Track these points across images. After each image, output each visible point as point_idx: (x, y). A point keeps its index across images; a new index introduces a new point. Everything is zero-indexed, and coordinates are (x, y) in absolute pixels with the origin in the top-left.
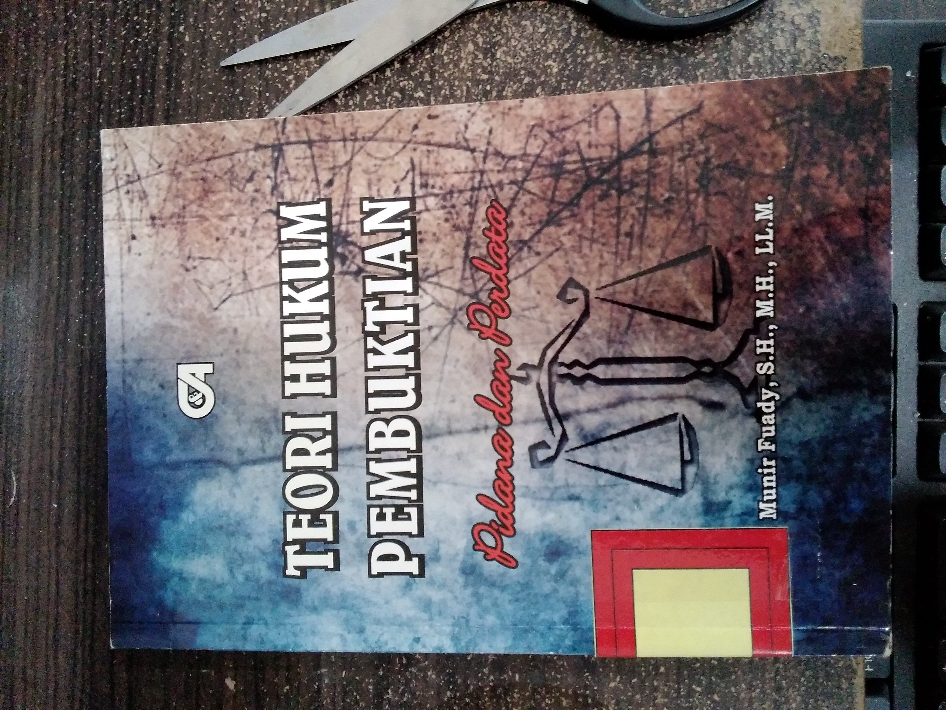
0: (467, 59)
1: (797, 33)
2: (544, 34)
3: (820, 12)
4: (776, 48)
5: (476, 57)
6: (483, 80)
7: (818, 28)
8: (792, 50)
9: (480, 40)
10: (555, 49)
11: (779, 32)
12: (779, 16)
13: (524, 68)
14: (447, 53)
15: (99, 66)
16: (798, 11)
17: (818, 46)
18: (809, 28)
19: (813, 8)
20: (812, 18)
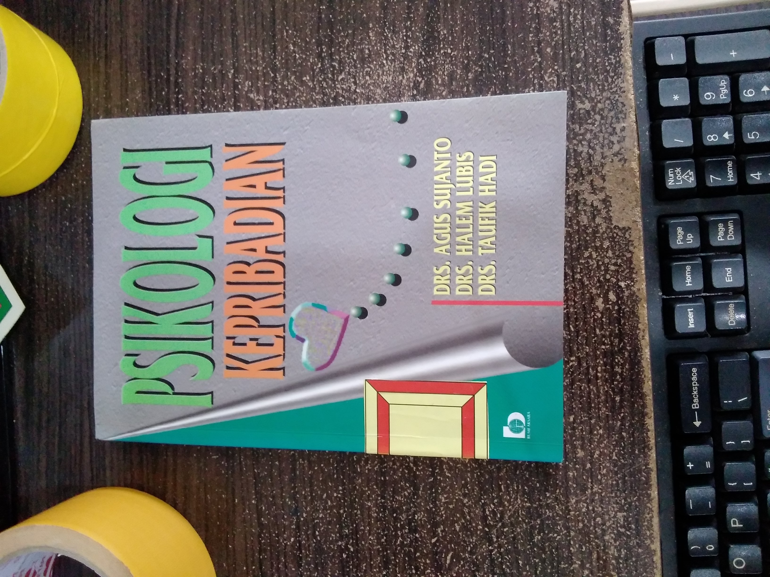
1: (595, 213)
3: (611, 198)
4: (581, 223)
7: (610, 208)
8: (593, 224)
11: (583, 213)
16: (596, 197)
17: (611, 220)
18: (604, 209)
19: (606, 194)
20: (606, 201)
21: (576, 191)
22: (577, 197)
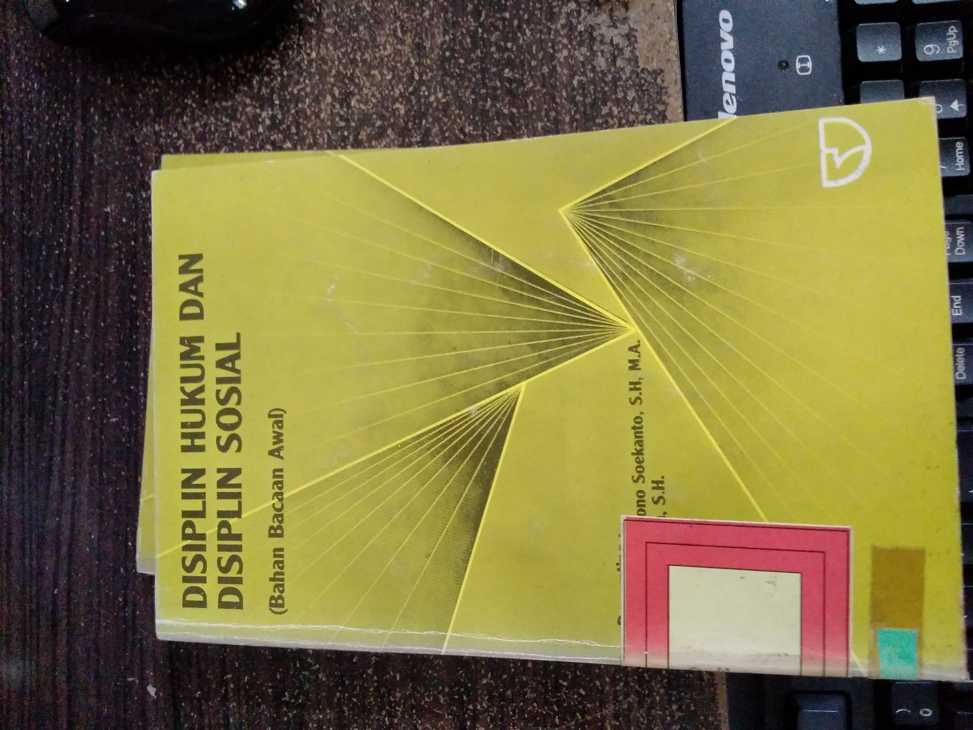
0: (326, 110)
1: (616, 53)
2: (390, 81)
3: (636, 30)
4: (598, 69)
5: (334, 106)
6: (341, 127)
7: (636, 45)
8: (613, 69)
9: (337, 92)
10: (401, 93)
11: (599, 54)
12: (599, 38)
13: (376, 113)
14: (309, 106)
15: (29, 148)
16: (616, 32)
17: (637, 62)
18: (627, 47)
19: (630, 27)
20: (630, 37)
21: (591, 26)
22: (591, 34)
